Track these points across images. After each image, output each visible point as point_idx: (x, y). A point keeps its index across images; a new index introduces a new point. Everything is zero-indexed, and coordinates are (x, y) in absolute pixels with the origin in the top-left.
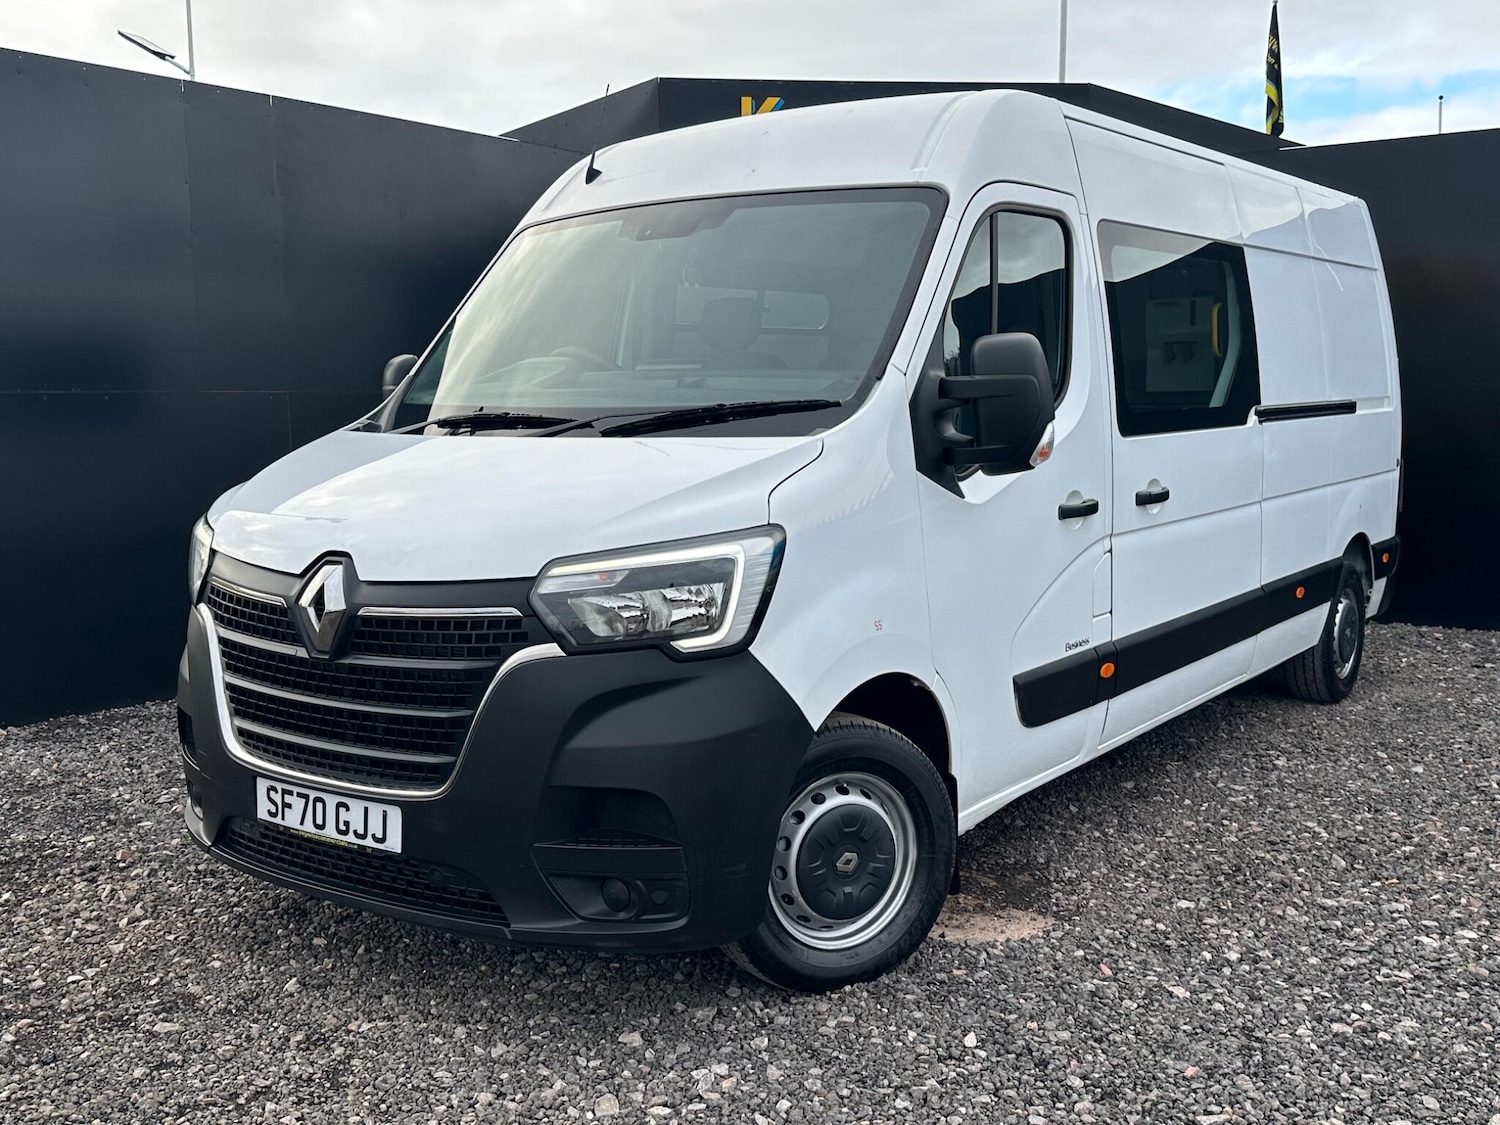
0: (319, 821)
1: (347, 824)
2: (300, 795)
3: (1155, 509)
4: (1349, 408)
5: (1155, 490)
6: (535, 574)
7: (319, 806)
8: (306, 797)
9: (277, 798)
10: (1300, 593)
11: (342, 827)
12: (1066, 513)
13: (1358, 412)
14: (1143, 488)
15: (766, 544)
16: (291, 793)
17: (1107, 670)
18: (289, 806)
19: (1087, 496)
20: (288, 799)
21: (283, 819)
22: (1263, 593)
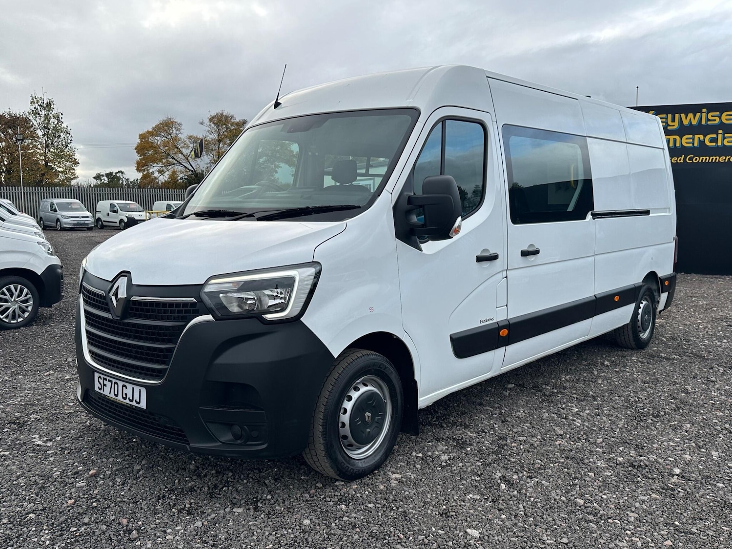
0: (116, 393)
1: (126, 394)
2: (109, 381)
3: (532, 258)
4: (647, 213)
5: (531, 249)
6: (203, 283)
7: (116, 385)
8: (111, 381)
9: (101, 381)
10: (617, 299)
11: (124, 396)
12: (480, 259)
13: (651, 215)
14: (525, 248)
15: (312, 271)
16: (106, 380)
17: (504, 333)
18: (105, 385)
19: (492, 251)
20: (106, 382)
21: (103, 391)
22: (595, 298)
